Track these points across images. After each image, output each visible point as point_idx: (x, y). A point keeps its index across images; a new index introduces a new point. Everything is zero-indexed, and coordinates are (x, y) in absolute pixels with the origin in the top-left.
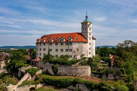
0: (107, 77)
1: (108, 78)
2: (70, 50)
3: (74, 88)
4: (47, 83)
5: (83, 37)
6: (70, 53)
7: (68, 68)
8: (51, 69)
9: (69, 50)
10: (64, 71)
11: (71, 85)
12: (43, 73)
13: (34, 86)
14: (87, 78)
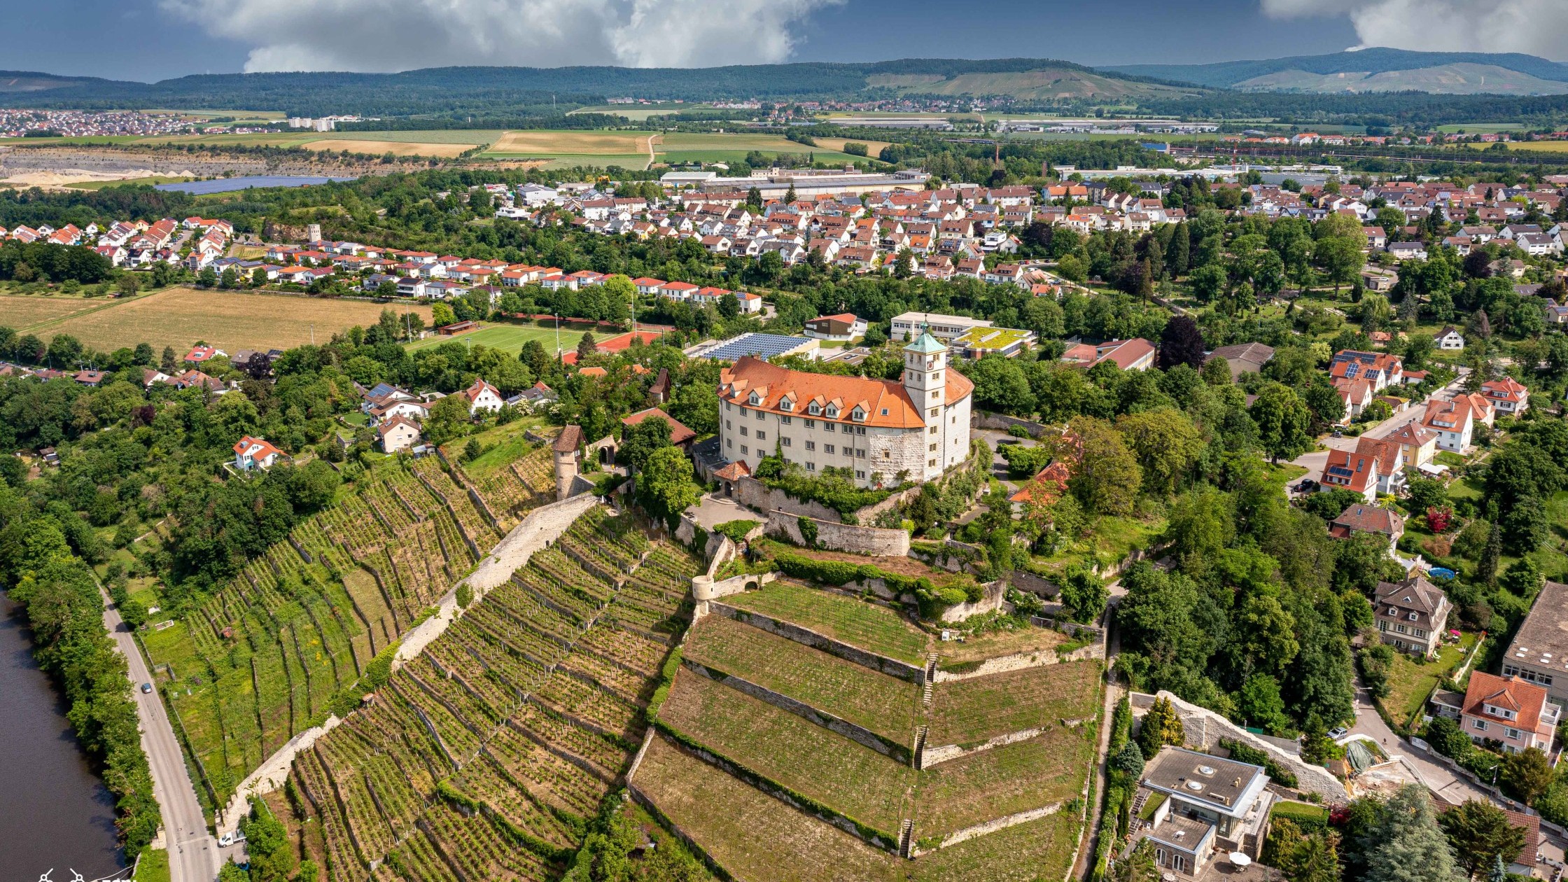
0: (946, 564)
1: (948, 567)
2: (858, 451)
3: (859, 589)
4: (789, 570)
5: (906, 406)
6: (859, 464)
7: (846, 531)
8: (797, 528)
9: (855, 453)
10: (835, 537)
11: (852, 580)
12: (768, 535)
13: (755, 579)
14: (895, 564)
